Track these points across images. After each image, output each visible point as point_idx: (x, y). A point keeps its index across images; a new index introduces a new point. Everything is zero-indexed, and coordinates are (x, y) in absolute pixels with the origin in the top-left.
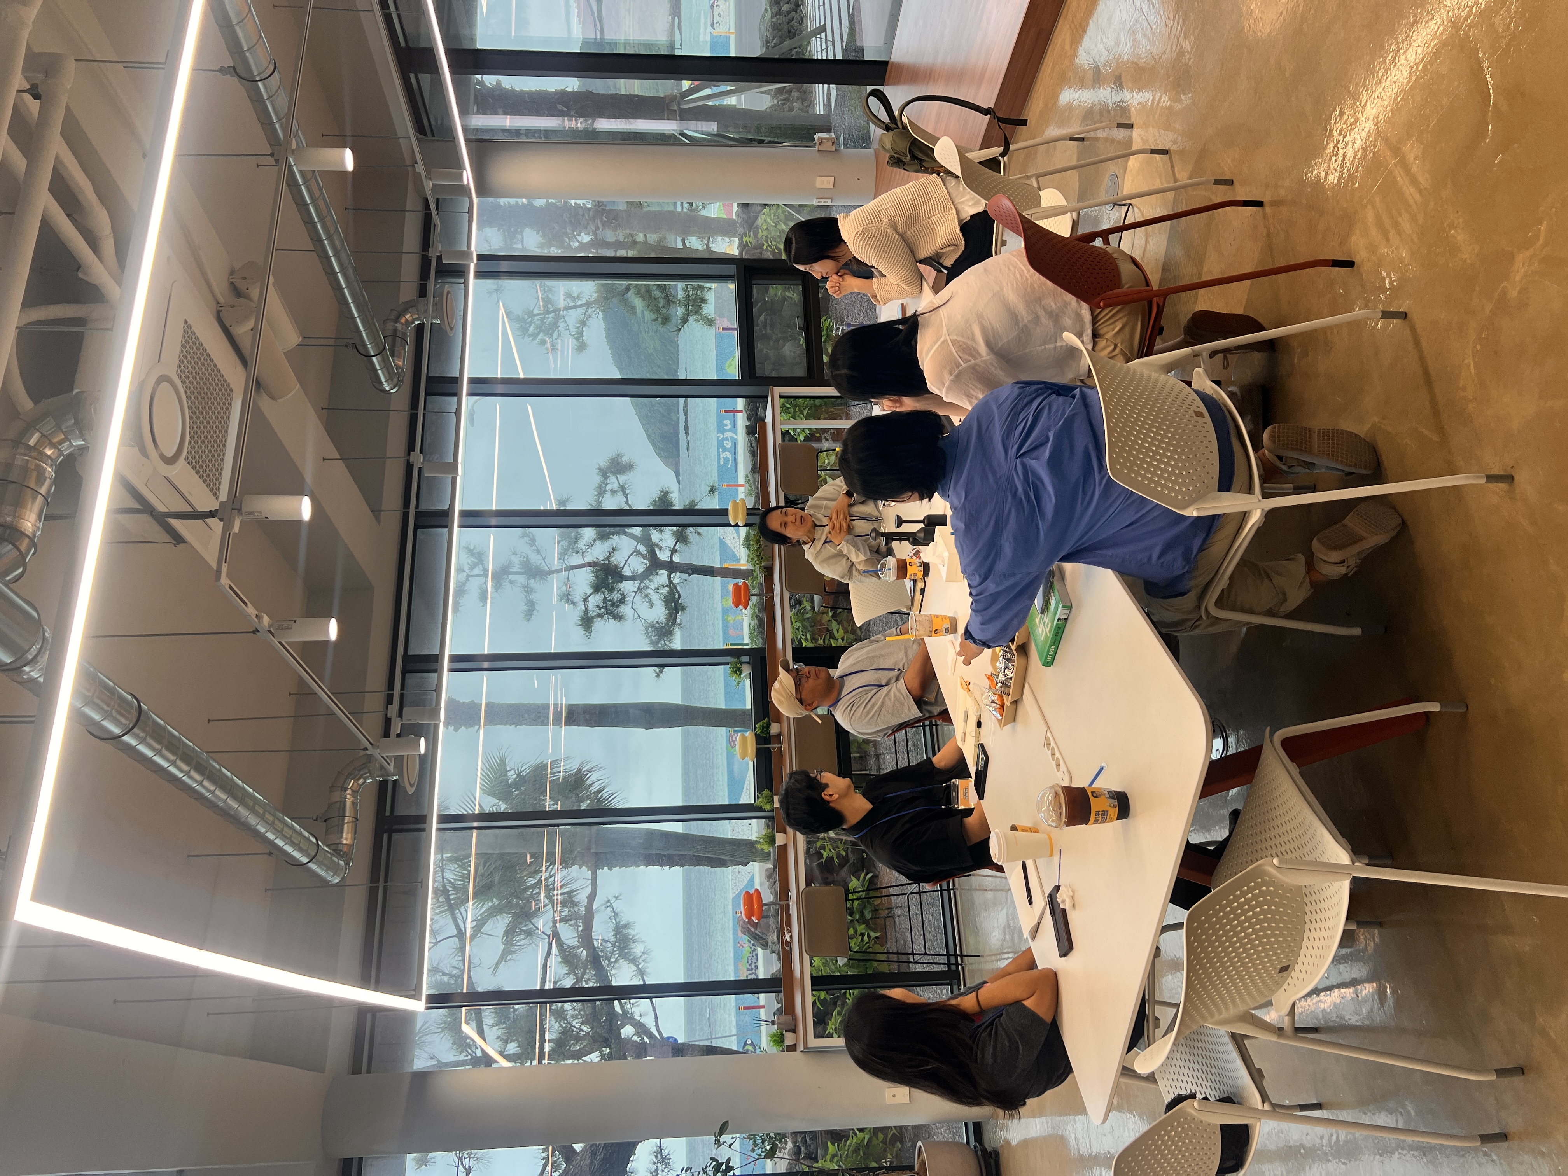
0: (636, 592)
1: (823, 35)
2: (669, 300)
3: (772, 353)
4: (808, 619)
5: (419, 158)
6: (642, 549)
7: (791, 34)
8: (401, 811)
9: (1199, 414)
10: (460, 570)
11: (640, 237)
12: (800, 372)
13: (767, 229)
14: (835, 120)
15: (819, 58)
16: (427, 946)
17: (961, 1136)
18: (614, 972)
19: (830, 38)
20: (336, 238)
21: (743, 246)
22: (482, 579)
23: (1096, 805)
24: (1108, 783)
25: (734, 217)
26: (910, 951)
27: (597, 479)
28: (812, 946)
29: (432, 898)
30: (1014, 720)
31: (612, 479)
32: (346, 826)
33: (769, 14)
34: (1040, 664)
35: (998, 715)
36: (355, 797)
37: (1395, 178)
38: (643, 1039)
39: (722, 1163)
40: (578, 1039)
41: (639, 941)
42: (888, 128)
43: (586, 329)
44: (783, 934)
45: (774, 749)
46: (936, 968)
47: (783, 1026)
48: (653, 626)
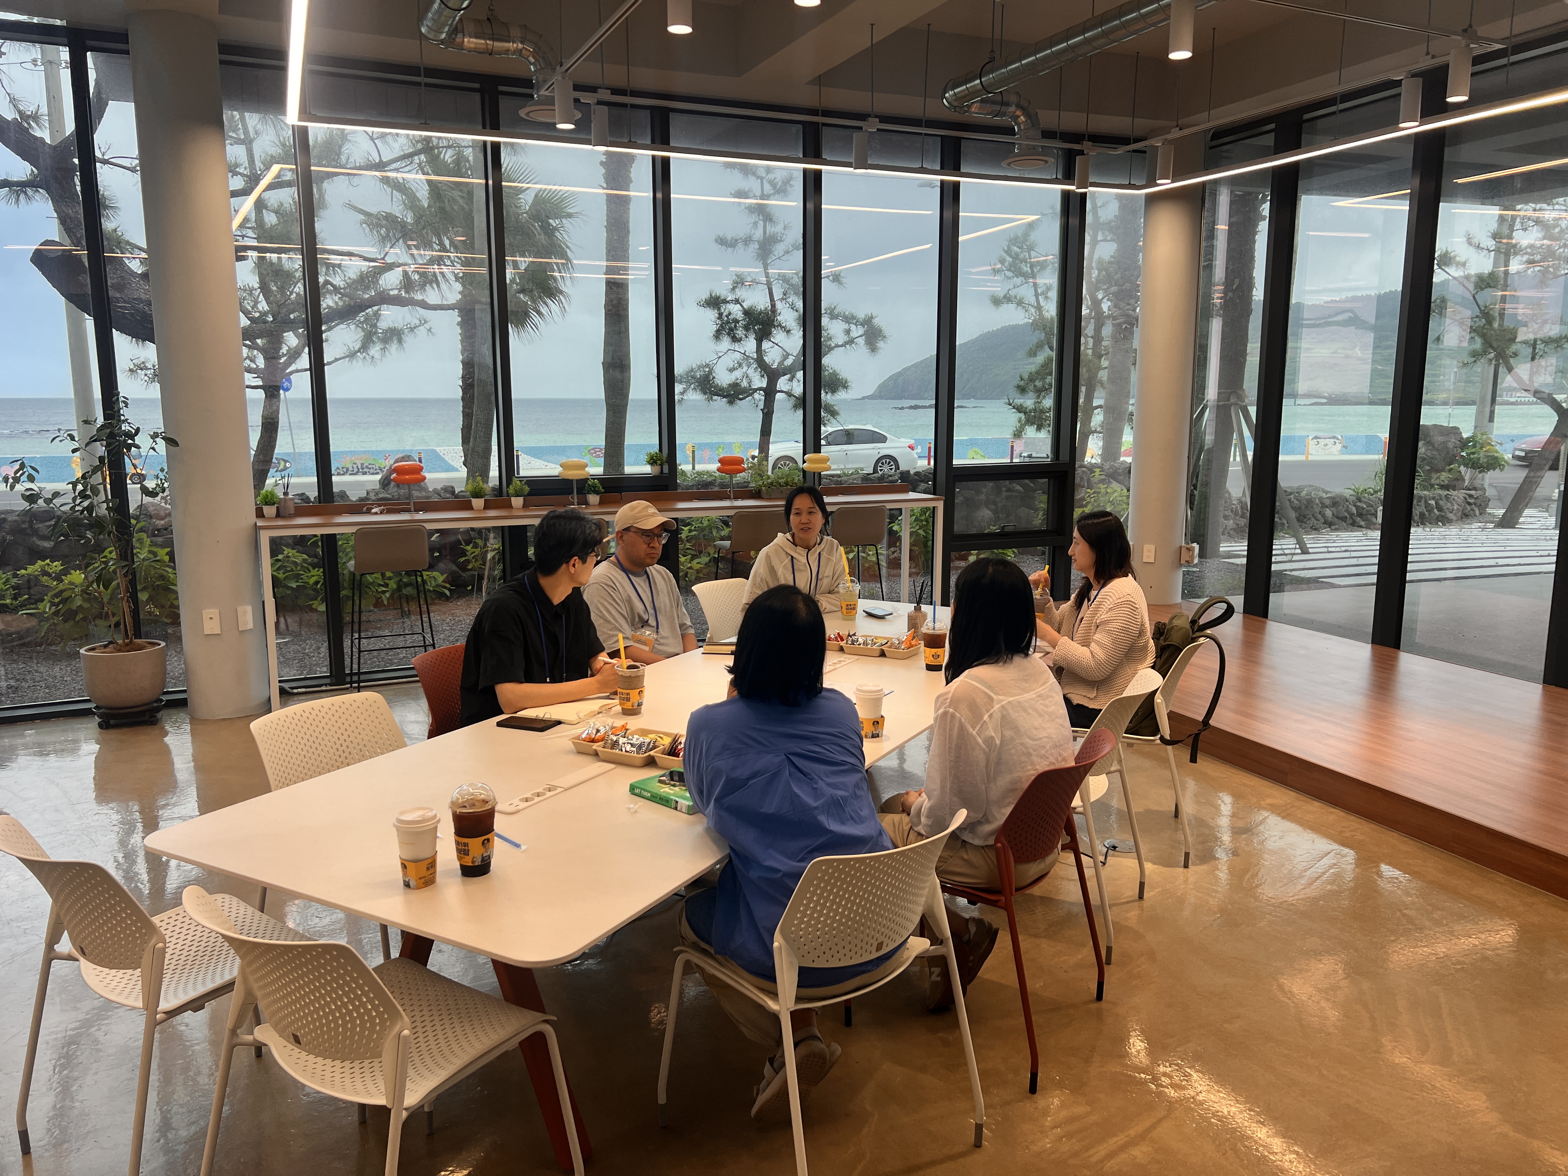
0: (744, 354)
1: (1299, 551)
2: (1039, 391)
3: (983, 497)
4: (712, 533)
5: (1186, 132)
6: (789, 362)
7: (1302, 519)
8: (504, 104)
9: (879, 947)
10: (769, 170)
11: (1105, 363)
12: (959, 528)
13: (1107, 493)
14: (1211, 564)
15: (1274, 547)
16: (370, 129)
17: (175, 685)
18: (353, 327)
19: (1295, 558)
20: (1103, 40)
21: (1091, 468)
22: (758, 193)
23: (475, 844)
24: (500, 853)
25: (1122, 459)
26: (363, 635)
27: (861, 316)
28: (365, 534)
29: (421, 136)
30: (580, 753)
31: (861, 331)
32: (483, 41)
33: (1324, 496)
34: (632, 781)
35: (584, 736)
36: (514, 52)
37: (1116, 1135)
38: (285, 355)
39: (134, 440)
40: (282, 289)
41: (383, 355)
42: (1193, 622)
43: (1014, 306)
44: (379, 505)
45: (573, 498)
46: (347, 661)
47: (282, 504)
48: (710, 372)
